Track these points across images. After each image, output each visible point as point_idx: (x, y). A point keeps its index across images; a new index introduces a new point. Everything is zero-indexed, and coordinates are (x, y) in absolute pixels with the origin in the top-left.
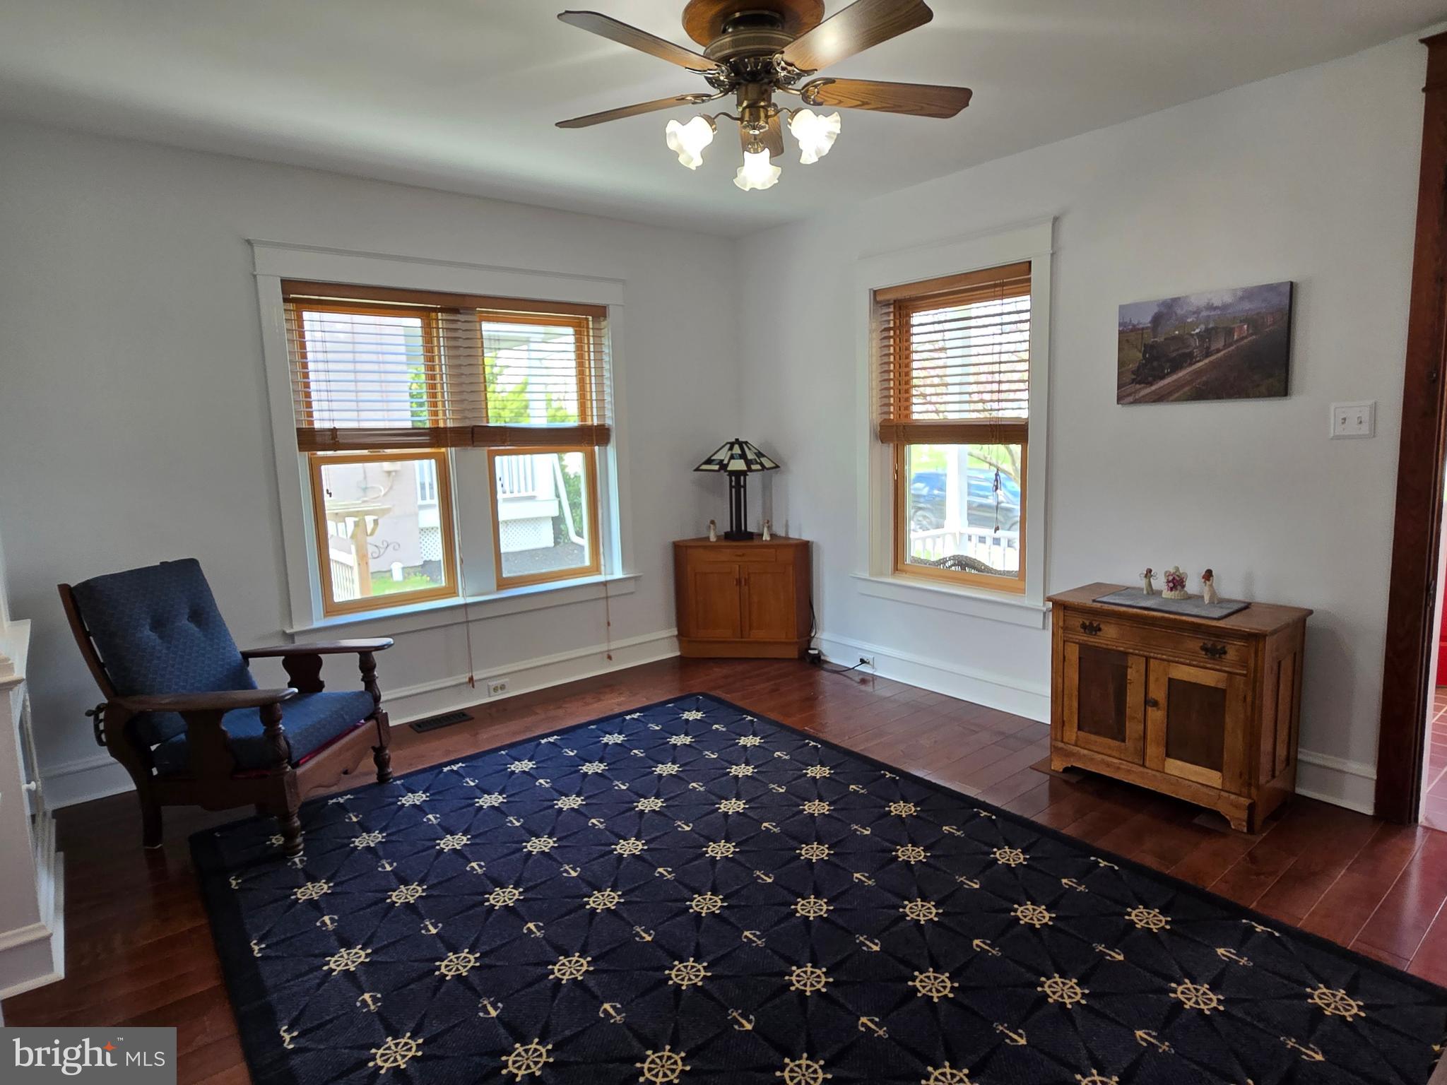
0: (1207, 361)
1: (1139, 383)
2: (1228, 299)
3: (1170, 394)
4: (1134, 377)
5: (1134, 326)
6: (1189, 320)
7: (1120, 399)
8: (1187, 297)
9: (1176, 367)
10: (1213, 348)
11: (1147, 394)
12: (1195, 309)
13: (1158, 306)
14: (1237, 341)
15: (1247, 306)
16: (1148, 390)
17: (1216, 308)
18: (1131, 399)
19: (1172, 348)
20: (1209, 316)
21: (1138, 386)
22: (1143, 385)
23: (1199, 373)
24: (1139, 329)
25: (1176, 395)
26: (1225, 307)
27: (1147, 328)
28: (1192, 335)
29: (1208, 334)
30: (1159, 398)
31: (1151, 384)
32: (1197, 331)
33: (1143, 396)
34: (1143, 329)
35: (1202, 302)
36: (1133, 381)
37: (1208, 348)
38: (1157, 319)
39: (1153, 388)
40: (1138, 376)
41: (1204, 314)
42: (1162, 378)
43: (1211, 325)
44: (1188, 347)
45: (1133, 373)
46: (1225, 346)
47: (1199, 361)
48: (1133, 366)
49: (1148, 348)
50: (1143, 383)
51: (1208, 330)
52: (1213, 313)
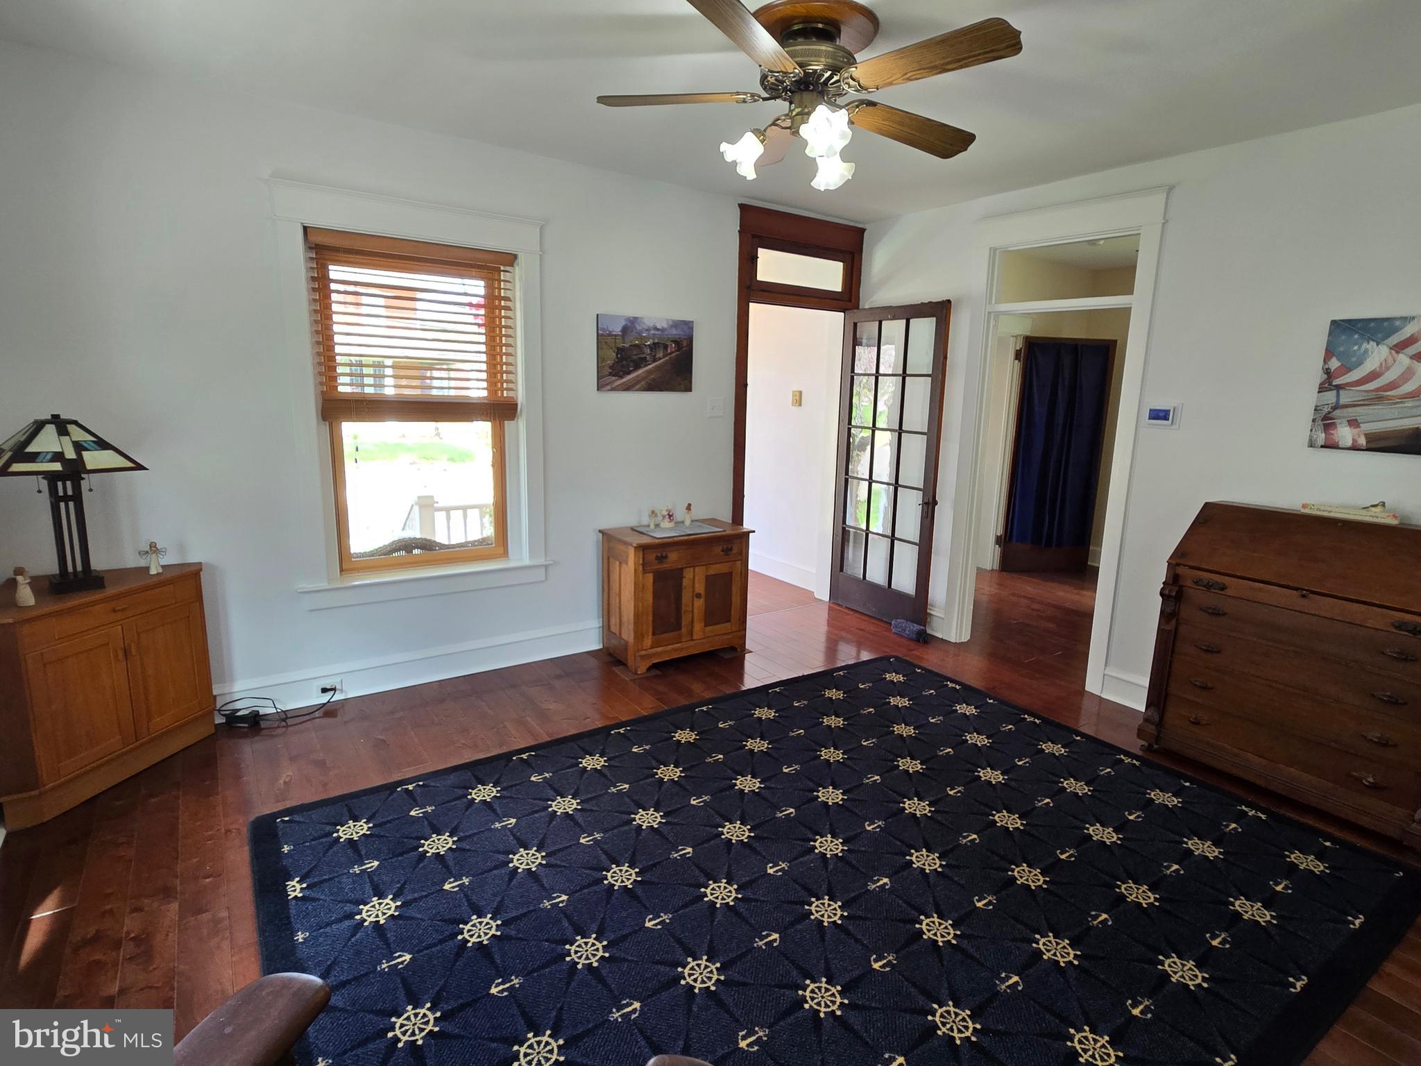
0: (654, 365)
1: (614, 376)
2: (665, 326)
3: (633, 386)
4: (611, 371)
5: (610, 332)
6: (644, 335)
7: (600, 387)
8: (642, 318)
9: (637, 367)
10: (658, 356)
11: (619, 385)
12: (647, 328)
13: (626, 320)
14: (670, 354)
15: (674, 331)
16: (620, 382)
17: (658, 330)
18: (609, 387)
19: (634, 353)
20: (654, 334)
21: (614, 378)
22: (617, 378)
23: (649, 372)
24: (613, 335)
25: (638, 387)
26: (663, 330)
27: (618, 335)
28: (646, 345)
29: (655, 346)
30: (628, 388)
31: (622, 377)
32: (649, 343)
33: (617, 386)
34: (616, 335)
35: (651, 325)
36: (610, 374)
37: (655, 356)
38: (625, 330)
39: (624, 380)
40: (613, 370)
41: (652, 332)
42: (629, 373)
43: (656, 341)
44: (644, 353)
45: (610, 367)
46: (664, 356)
47: (650, 364)
48: (610, 362)
49: (620, 350)
50: (617, 376)
51: (654, 344)
52: (657, 333)
